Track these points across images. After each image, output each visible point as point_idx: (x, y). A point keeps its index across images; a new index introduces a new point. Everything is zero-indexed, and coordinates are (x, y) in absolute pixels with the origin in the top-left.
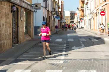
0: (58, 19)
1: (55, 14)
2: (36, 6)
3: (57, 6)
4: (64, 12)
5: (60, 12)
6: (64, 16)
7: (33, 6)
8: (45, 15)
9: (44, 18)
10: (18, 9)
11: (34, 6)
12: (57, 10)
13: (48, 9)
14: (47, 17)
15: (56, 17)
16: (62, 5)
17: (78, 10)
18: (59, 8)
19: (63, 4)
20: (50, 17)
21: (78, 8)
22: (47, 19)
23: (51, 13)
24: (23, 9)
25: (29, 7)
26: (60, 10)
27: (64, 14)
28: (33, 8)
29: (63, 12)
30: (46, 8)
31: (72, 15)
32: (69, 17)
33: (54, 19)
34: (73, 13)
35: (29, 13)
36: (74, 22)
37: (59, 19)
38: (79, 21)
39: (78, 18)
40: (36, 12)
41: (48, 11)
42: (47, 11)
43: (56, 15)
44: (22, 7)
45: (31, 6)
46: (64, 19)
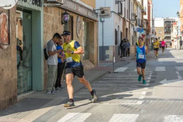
0: (142, 33)
1: (136, 25)
2: (103, 12)
3: (139, 11)
4: (153, 21)
5: (146, 20)
6: (153, 27)
7: (97, 11)
8: (118, 26)
9: (116, 32)
10: (72, 18)
11: (99, 12)
12: (139, 17)
13: (123, 16)
14: (121, 29)
15: (139, 30)
16: (149, 7)
17: (179, 16)
18: (143, 13)
19: (151, 5)
20: (127, 29)
21: (178, 13)
22: (121, 33)
23: (130, 23)
24: (80, 19)
25: (90, 15)
26: (146, 17)
27: (153, 24)
28: (97, 16)
29: (151, 21)
30: (120, 14)
31: (169, 25)
32: (163, 29)
33: (135, 32)
34: (170, 22)
35: (90, 24)
36: (172, 39)
37: (144, 32)
38: (179, 35)
39: (179, 31)
40: (103, 22)
41: (124, 19)
42: (122, 19)
43: (138, 27)
44: (79, 15)
45: (94, 12)
46: (153, 32)
